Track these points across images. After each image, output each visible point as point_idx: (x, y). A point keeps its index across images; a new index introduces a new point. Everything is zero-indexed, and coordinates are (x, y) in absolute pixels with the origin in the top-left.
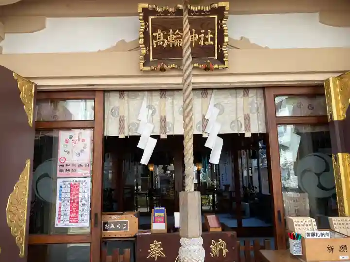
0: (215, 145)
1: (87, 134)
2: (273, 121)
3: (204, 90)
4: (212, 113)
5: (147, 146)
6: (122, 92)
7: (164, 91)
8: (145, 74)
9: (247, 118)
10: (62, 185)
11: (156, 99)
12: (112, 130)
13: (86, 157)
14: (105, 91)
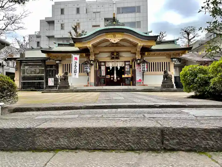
0: (119, 68)
1: (104, 66)
2: (125, 65)
3: (117, 61)
4: (118, 64)
5: (111, 68)
6: (108, 61)
7: (113, 62)
8: (111, 60)
9: (122, 65)
10: (102, 72)
11: (112, 63)
12: (107, 66)
13: (104, 69)
14: (106, 62)
